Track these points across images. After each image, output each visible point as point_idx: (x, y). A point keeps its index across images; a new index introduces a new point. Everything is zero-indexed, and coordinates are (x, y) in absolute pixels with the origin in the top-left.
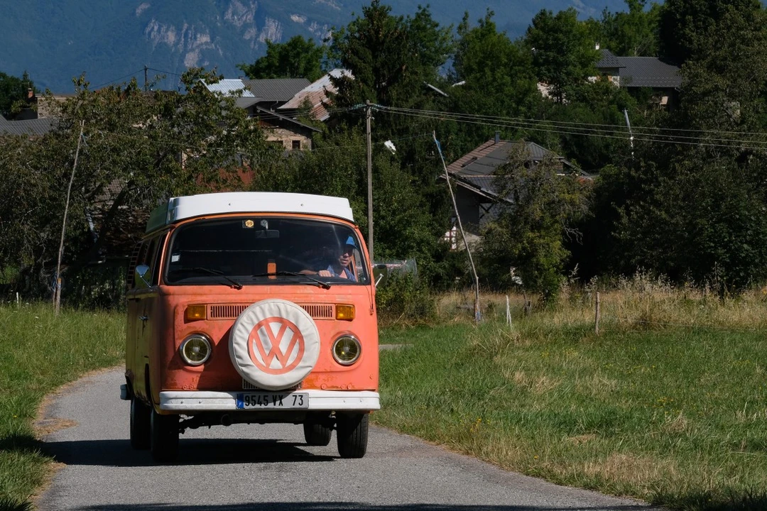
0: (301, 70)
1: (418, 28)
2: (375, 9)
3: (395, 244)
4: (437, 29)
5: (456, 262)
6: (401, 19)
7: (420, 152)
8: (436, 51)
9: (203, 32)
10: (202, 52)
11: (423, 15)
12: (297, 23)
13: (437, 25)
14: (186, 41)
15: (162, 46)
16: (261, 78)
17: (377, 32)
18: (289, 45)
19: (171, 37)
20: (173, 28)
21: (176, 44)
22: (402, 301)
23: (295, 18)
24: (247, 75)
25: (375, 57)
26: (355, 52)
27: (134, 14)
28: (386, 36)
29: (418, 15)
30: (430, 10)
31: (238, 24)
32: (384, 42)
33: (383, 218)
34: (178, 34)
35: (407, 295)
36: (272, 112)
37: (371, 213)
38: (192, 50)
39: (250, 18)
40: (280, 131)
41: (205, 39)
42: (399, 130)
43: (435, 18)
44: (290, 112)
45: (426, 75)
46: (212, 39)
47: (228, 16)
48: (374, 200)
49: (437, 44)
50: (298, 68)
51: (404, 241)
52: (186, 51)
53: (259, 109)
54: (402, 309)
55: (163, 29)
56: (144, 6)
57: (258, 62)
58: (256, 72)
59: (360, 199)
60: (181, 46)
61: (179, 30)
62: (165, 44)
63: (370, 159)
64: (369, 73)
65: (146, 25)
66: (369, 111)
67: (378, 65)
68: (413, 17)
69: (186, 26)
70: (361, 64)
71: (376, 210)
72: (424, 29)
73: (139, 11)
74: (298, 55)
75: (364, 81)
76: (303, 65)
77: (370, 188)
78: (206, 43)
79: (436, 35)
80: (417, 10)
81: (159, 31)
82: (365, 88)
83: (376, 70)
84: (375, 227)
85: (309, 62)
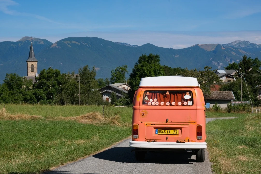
0: (235, 68)
1: (256, 61)
2: (245, 57)
3: (246, 98)
4: (259, 61)
5: (259, 102)
6: (253, 59)
7: (253, 82)
8: (259, 65)
9: (221, 63)
10: (221, 66)
11: (257, 59)
12: (238, 61)
13: (259, 60)
14: (218, 64)
15: (214, 65)
16: (228, 70)
17: (245, 61)
18: (233, 64)
19: (216, 64)
20: (216, 62)
21: (217, 65)
22: (245, 109)
23: (237, 60)
24: (225, 69)
25: (245, 65)
26: (241, 64)
27: (210, 60)
28: (247, 61)
29: (256, 59)
30: (258, 58)
31: (227, 61)
32: (246, 62)
33: (244, 94)
34: (217, 63)
35: (246, 108)
36: (229, 75)
37: (242, 92)
38: (220, 66)
39: (229, 60)
40: (230, 79)
41: (222, 64)
42: (249, 78)
43: (259, 59)
44: (233, 76)
45: (257, 69)
46: (223, 64)
47: (226, 60)
48: (243, 90)
49: (259, 64)
50: (234, 68)
51: (248, 98)
52: (218, 66)
53: (227, 75)
54: (245, 110)
55: (215, 62)
56: (212, 58)
57: (227, 67)
58: (227, 69)
59: (240, 90)
60: (218, 65)
61: (217, 62)
62: (215, 65)
63: (242, 83)
64: (243, 68)
65: (212, 62)
66: (242, 74)
67: (245, 66)
68: (255, 59)
69: (218, 62)
70: (242, 66)
71: (243, 92)
72: (257, 61)
73: (211, 59)
74: (234, 66)
75: (243, 69)
76: (235, 67)
77: (242, 88)
78: (222, 65)
79: (259, 62)
80: (256, 58)
81: (214, 63)
82: (243, 71)
83: (245, 68)
84: (243, 95)
85: (236, 67)
